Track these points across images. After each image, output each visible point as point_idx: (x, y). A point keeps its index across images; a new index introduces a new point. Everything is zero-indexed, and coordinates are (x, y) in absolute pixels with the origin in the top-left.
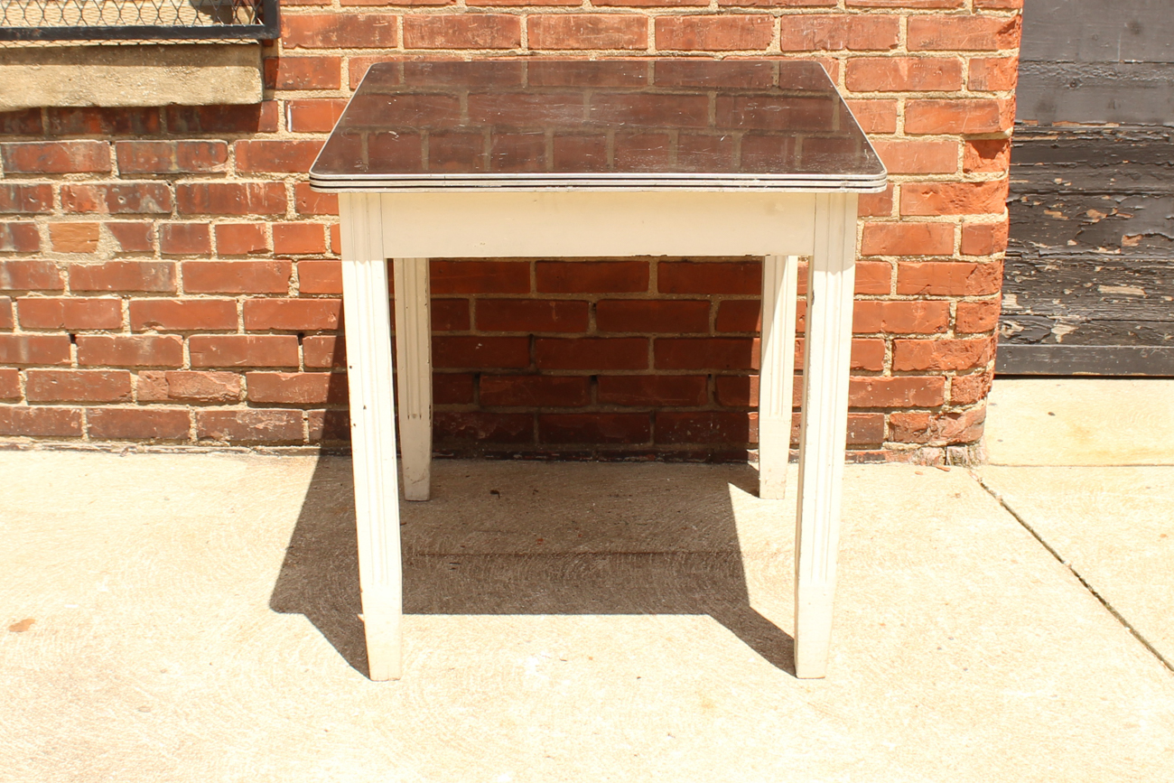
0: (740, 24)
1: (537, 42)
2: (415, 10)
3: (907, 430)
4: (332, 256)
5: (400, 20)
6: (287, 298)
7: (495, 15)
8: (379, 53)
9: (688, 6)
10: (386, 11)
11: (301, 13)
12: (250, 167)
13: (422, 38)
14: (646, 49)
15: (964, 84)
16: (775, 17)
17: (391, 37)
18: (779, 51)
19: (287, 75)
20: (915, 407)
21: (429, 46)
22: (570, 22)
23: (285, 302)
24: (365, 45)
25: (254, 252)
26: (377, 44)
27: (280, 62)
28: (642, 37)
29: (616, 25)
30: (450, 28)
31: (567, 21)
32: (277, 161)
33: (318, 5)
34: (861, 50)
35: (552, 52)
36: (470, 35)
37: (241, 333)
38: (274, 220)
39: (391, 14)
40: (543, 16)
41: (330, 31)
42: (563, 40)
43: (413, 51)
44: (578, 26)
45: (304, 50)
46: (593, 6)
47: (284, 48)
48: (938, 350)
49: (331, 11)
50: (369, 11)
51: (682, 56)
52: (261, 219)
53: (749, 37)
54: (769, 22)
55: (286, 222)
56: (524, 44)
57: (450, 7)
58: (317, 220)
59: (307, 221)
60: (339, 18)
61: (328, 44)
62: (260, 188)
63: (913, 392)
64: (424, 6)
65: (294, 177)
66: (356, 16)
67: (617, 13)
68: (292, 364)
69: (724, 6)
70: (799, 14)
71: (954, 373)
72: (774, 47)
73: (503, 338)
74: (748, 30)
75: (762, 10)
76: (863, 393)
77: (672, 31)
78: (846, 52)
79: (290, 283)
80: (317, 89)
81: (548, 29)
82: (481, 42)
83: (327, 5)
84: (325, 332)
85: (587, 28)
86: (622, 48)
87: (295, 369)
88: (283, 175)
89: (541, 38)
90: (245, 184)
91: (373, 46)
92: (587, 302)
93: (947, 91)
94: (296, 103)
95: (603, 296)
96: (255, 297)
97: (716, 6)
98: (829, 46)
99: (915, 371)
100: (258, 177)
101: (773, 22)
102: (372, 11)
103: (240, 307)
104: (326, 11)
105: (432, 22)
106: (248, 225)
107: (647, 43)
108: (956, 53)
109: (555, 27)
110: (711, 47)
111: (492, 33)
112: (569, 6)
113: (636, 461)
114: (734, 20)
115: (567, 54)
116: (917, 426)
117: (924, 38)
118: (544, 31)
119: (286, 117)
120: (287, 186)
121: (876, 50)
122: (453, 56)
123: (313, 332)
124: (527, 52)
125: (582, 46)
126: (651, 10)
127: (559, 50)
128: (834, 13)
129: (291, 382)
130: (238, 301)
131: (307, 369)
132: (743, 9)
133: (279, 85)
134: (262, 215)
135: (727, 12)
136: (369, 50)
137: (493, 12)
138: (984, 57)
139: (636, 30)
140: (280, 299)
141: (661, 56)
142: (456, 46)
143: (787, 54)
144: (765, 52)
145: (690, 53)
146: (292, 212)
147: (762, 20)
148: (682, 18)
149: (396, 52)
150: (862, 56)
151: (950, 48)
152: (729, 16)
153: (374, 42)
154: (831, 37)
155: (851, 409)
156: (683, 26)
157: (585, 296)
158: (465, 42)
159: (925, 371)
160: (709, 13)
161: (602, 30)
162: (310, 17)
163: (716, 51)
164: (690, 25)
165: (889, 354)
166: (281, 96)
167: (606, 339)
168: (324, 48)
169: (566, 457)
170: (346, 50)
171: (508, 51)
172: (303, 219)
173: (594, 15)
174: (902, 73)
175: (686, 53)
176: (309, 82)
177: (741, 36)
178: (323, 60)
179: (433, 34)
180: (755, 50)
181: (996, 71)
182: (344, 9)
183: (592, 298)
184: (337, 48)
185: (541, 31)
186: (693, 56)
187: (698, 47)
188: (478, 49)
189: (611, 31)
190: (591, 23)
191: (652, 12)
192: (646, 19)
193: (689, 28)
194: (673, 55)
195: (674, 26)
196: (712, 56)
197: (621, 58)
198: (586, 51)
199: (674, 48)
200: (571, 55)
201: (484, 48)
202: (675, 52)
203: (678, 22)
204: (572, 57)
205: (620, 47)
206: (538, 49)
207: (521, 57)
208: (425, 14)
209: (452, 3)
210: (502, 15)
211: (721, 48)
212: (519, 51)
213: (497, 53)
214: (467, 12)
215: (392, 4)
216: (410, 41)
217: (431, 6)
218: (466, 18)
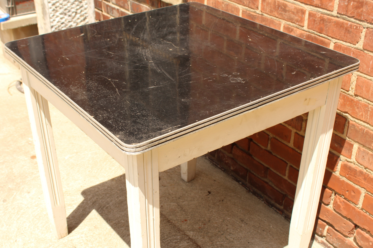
0: (345, 26)
1: (264, 9)
9: (324, 9)
14: (303, 27)
16: (364, 28)
18: (362, 49)
22: (276, 3)
28: (302, 20)
29: (293, 10)
35: (269, 16)
42: (273, 11)
44: (279, 6)
51: (317, 35)
53: (348, 35)
54: (359, 30)
56: (260, 9)
69: (340, 14)
72: (360, 45)
74: (349, 31)
75: (358, 22)
77: (315, 21)
82: (245, 3)
85: (282, 8)
86: (294, 23)
97: (336, 12)
101: (362, 30)
107: (304, 23)
109: (270, 4)
110: (330, 35)
114: (343, 23)
115: (273, 19)
118: (267, 5)
122: (236, 6)
124: (261, 13)
125: (279, 17)
126: (308, 6)
127: (271, 15)
132: (348, 18)
135: (340, 18)
139: (300, 15)
141: (309, 32)
142: (237, 2)
143: (366, 51)
144: (355, 46)
145: (321, 35)
147: (357, 27)
148: (320, 15)
152: (341, 20)
156: (319, 19)
158: (241, 1)
160: (332, 16)
161: (287, 11)
163: (333, 38)
164: (322, 20)
167: (272, 154)
171: (254, 10)
175: (319, 34)
177: (345, 33)
180: (351, 43)
185: (265, 4)
186: (322, 37)
187: (324, 32)
188: (244, 6)
189: (290, 12)
190: (283, 6)
191: (308, 8)
192: (305, 11)
193: (322, 21)
194: (314, 33)
195: (316, 18)
196: (331, 40)
197: (293, 28)
198: (281, 20)
199: (314, 30)
200: (275, 20)
201: (246, 6)
202: (315, 32)
203: (318, 17)
204: (275, 21)
205: (293, 22)
206: (264, 13)
207: (258, 15)
211: (335, 37)
212: (257, 12)
213: (250, 10)
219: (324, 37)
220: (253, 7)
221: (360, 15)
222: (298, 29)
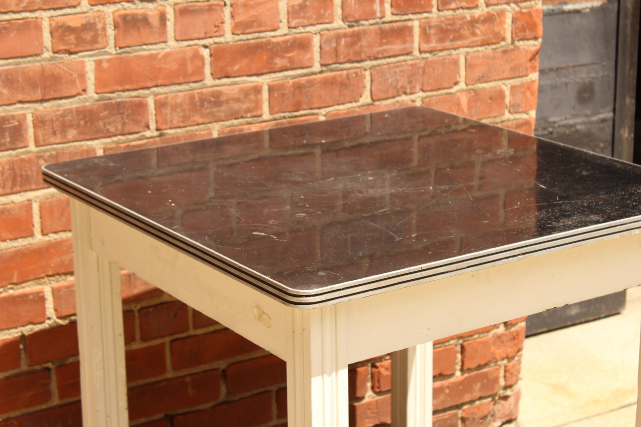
0: (339, 80)
1: (165, 122)
2: (46, 104)
3: (474, 420)
5: (29, 117)
7: (124, 100)
8: (10, 156)
9: (296, 69)
10: (16, 110)
13: (54, 133)
14: (260, 116)
15: (507, 108)
16: (366, 70)
17: (22, 136)
18: (369, 100)
20: (481, 398)
21: (62, 141)
22: (194, 98)
26: (8, 145)
28: (258, 105)
29: (236, 96)
30: (81, 119)
31: (192, 97)
34: (432, 90)
35: (179, 130)
36: (101, 124)
39: (20, 112)
40: (170, 95)
42: (189, 117)
43: (44, 148)
44: (202, 101)
46: (214, 79)
48: (494, 343)
51: (292, 117)
53: (346, 91)
54: (361, 75)
56: (153, 126)
57: (81, 97)
63: (479, 385)
64: (55, 99)
67: (235, 83)
69: (325, 65)
70: (384, 65)
71: (505, 361)
72: (366, 99)
73: (143, 424)
74: (346, 85)
75: (356, 65)
76: (442, 397)
77: (283, 95)
78: (422, 94)
81: (175, 107)
82: (112, 130)
85: (210, 102)
86: (242, 117)
89: (168, 117)
91: (3, 148)
92: (217, 370)
93: (495, 117)
95: (231, 360)
97: (319, 65)
98: (408, 91)
99: (479, 367)
101: (365, 74)
102: (1, 112)
105: (63, 116)
107: (262, 109)
108: (500, 83)
109: (181, 105)
110: (316, 105)
111: (122, 118)
112: (193, 82)
114: (334, 78)
115: (192, 131)
116: (481, 414)
117: (478, 73)
118: (171, 110)
121: (443, 89)
122: (85, 148)
124: (156, 133)
125: (207, 120)
126: (264, 76)
127: (186, 127)
128: (411, 60)
132: (341, 66)
135: (327, 71)
137: (122, 97)
138: (519, 83)
139: (253, 98)
141: (275, 119)
142: (88, 137)
143: (377, 103)
144: (359, 104)
145: (298, 114)
147: (356, 73)
148: (291, 81)
149: (28, 152)
150: (432, 96)
151: (496, 78)
152: (330, 74)
153: (4, 144)
154: (410, 82)
155: (435, 412)
156: (292, 89)
157: (214, 365)
158: (97, 131)
159: (486, 365)
160: (314, 74)
161: (223, 102)
163: (319, 108)
164: (298, 87)
165: (459, 356)
167: (235, 401)
171: (137, 135)
173: (215, 88)
174: (463, 107)
175: (296, 114)
177: (340, 91)
179: (64, 127)
180: (351, 102)
181: (528, 94)
183: (222, 365)
185: (168, 111)
186: (301, 116)
187: (304, 106)
188: (110, 137)
189: (231, 102)
190: (213, 96)
191: (265, 79)
192: (261, 87)
194: (285, 118)
195: (285, 89)
196: (317, 114)
197: (241, 127)
198: (209, 125)
199: (284, 110)
200: (196, 130)
201: (115, 135)
202: (287, 114)
203: (288, 85)
204: (197, 133)
205: (239, 116)
206: (166, 129)
207: (151, 140)
208: (55, 108)
209: (82, 93)
210: (131, 99)
211: (324, 105)
212: (148, 134)
213: (128, 139)
214: (97, 101)
215: (21, 102)
216: (41, 138)
217: (61, 98)
218: (96, 107)
219: (304, 115)
220: (135, 129)
221: (358, 53)
222: (252, 125)
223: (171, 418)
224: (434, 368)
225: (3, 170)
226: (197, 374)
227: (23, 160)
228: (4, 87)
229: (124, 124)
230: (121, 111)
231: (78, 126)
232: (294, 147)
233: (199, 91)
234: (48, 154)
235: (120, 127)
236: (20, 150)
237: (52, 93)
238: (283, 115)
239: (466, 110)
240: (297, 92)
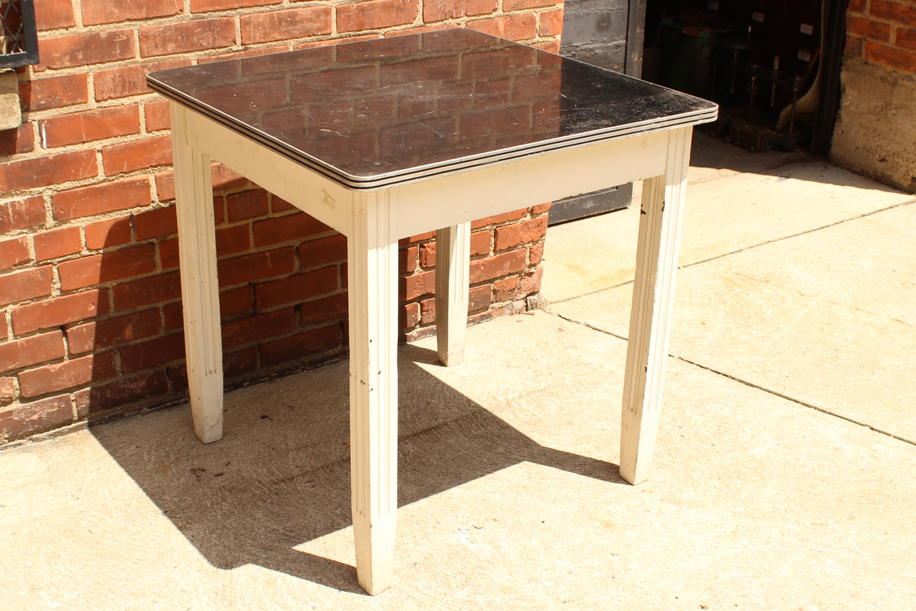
1: (249, 38)
2: (149, 22)
3: (504, 291)
4: (87, 253)
5: (136, 33)
6: (50, 299)
7: (215, 19)
8: (120, 65)
10: (124, 27)
11: (48, 38)
12: (10, 187)
13: (157, 47)
14: (330, 34)
15: (537, 32)
17: (130, 49)
18: (422, 23)
19: (39, 96)
20: (510, 274)
21: (163, 53)
22: (274, 18)
23: (50, 303)
24: (108, 59)
25: (20, 264)
26: (119, 57)
27: (32, 85)
28: (327, 24)
29: (308, 17)
30: (179, 35)
31: (272, 17)
32: (35, 177)
33: (63, 28)
34: (474, 16)
35: (261, 45)
36: (195, 39)
37: (11, 340)
38: (35, 231)
39: (129, 29)
40: (253, 15)
41: (76, 51)
42: (269, 34)
43: (148, 59)
44: (280, 20)
45: (54, 71)
46: (290, 2)
47: (35, 72)
48: (522, 229)
49: (75, 32)
50: (109, 28)
51: (356, 36)
52: (23, 233)
53: (402, 14)
54: (415, 1)
55: (44, 231)
56: (239, 41)
57: (179, 16)
58: (74, 223)
59: (65, 227)
60: (84, 38)
61: (75, 62)
62: (21, 205)
63: (508, 263)
64: (157, 17)
65: (50, 189)
66: (98, 34)
67: (308, 6)
68: (59, 355)
71: (531, 244)
72: (418, 21)
73: (231, 290)
74: (402, 9)
76: (478, 273)
77: (349, 16)
78: (466, 18)
79: (52, 285)
80: (67, 106)
81: (257, 26)
82: (205, 44)
83: (72, 27)
84: (86, 320)
85: (287, 21)
86: (314, 35)
87: (61, 359)
88: (41, 189)
89: (252, 34)
90: (6, 204)
91: (114, 59)
92: (292, 247)
93: (527, 40)
94: (50, 121)
95: (303, 239)
96: (22, 305)
98: (454, 15)
99: (509, 249)
100: (17, 195)
102: (112, 28)
103: (8, 317)
104: (71, 33)
105: (164, 32)
106: (13, 240)
107: (331, 28)
108: (532, 10)
109: (262, 24)
110: (376, 26)
111: (213, 34)
112: (273, 4)
113: (332, 363)
115: (272, 46)
116: (510, 287)
118: (254, 27)
119: (41, 136)
120: (44, 198)
121: (484, 14)
122: (182, 59)
123: (75, 323)
124: (241, 48)
125: (284, 37)
127: (266, 42)
129: (60, 371)
130: (6, 312)
131: (71, 356)
133: (33, 107)
134: (23, 229)
136: (111, 64)
137: (213, 17)
138: (548, 11)
139: (323, 18)
140: (45, 301)
141: (342, 37)
142: (185, 50)
143: (427, 25)
144: (412, 25)
145: (361, 33)
146: (50, 221)
148: (355, 5)
149: (135, 62)
150: (475, 20)
151: (529, 6)
153: (116, 55)
154: (456, 8)
155: (471, 285)
156: (356, 11)
157: (290, 243)
158: (192, 45)
159: (515, 247)
161: (298, 22)
162: (57, 40)
163: (379, 28)
164: (362, 10)
165: (493, 239)
166: (35, 117)
167: (307, 273)
168: (72, 67)
169: (282, 374)
170: (92, 67)
171: (226, 49)
172: (60, 226)
173: (292, 10)
174: (500, 30)
175: (359, 33)
176: (60, 100)
177: (397, 14)
178: (71, 78)
179: (165, 42)
180: (406, 24)
181: (555, 21)
182: (87, 29)
183: (296, 243)
184: (83, 65)
185: (252, 29)
186: (363, 35)
187: (366, 27)
188: (203, 50)
189: (305, 22)
190: (289, 17)
191: (333, 3)
192: (330, 9)
193: (361, 13)
194: (350, 36)
195: (350, 12)
196: (377, 34)
197: (313, 43)
198: (286, 41)
199: (349, 30)
201: (207, 49)
202: (351, 33)
203: (353, 9)
204: (276, 47)
205: (311, 34)
206: (250, 44)
207: (237, 53)
208: (157, 25)
209: (180, 12)
210: (220, 18)
211: (383, 26)
212: (235, 48)
213: (218, 52)
214: (192, 19)
215: (129, 20)
216: (146, 50)
217: (162, 17)
218: (191, 24)
219: (367, 34)
220: (224, 44)
222: (322, 42)
223: (254, 286)
224: (471, 249)
225: (114, 77)
226: (275, 250)
227: (132, 68)
228: (115, 7)
229: (215, 39)
230: (212, 28)
231: (176, 40)
232: (358, 61)
233: (278, 12)
234: (152, 64)
235: (211, 42)
236: (128, 60)
237: (154, 12)
238: (348, 33)
239: (502, 33)
240: (361, 14)
